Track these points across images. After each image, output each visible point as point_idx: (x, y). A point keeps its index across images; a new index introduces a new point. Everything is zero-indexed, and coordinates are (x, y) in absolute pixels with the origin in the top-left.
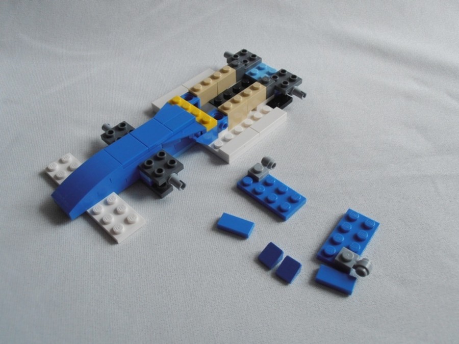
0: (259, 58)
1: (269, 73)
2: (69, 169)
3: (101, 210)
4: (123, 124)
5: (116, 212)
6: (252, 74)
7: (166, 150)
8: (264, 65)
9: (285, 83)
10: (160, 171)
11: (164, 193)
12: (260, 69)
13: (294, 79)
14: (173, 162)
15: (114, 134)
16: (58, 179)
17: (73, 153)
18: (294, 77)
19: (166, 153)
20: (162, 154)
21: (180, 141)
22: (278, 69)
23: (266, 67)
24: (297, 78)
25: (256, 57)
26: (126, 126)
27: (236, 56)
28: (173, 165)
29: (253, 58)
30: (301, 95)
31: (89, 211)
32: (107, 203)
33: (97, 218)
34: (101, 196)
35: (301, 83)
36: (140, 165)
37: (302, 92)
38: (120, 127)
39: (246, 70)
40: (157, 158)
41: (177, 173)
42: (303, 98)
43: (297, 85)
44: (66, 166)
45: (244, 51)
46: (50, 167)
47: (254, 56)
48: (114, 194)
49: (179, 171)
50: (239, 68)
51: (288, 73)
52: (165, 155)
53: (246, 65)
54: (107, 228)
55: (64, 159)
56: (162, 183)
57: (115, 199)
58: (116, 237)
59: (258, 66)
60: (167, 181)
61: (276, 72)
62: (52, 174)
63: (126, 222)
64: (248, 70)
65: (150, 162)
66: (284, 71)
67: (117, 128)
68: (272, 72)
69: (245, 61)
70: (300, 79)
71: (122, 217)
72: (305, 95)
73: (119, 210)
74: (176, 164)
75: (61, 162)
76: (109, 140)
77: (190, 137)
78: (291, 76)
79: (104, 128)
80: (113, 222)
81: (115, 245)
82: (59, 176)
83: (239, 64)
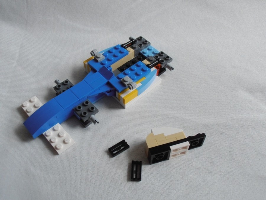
0: (149, 43)
1: (154, 53)
2: (35, 107)
3: (50, 134)
4: (66, 81)
5: (59, 136)
6: (144, 53)
7: (89, 100)
8: (152, 47)
9: (162, 61)
10: (85, 113)
11: (87, 125)
12: (149, 49)
13: (167, 58)
14: (93, 108)
15: (61, 87)
16: (28, 112)
17: (37, 96)
18: (168, 57)
19: (89, 102)
20: (87, 103)
21: (98, 95)
22: (159, 51)
23: (153, 49)
24: (169, 58)
25: (148, 42)
26: (68, 83)
27: (136, 41)
28: (92, 110)
29: (146, 43)
30: (171, 68)
31: (44, 134)
32: (54, 130)
33: (48, 138)
34: (51, 125)
35: (172, 61)
36: (74, 109)
37: (171, 67)
38: (64, 83)
39: (140, 50)
40: (83, 105)
41: (95, 115)
42: (172, 70)
43: (169, 63)
44: (33, 104)
45: (141, 37)
46: (24, 105)
47: (146, 41)
48: (58, 124)
49: (96, 113)
50: (137, 49)
51: (165, 54)
52: (89, 104)
53: (141, 47)
54: (53, 145)
55: (32, 100)
56: (86, 120)
57: (59, 127)
58: (57, 151)
59: (148, 47)
60: (89, 119)
61: (158, 52)
62: (25, 109)
63: (64, 142)
64: (142, 50)
65: (80, 107)
66: (162, 53)
67: (63, 84)
68: (156, 53)
69: (141, 45)
70: (171, 59)
71: (62, 139)
72: (173, 69)
73: (60, 135)
74: (94, 109)
75: (30, 101)
76: (58, 91)
77: (104, 93)
78: (166, 57)
79: (56, 82)
80: (56, 142)
81: (57, 156)
82: (28, 110)
83: (137, 47)
